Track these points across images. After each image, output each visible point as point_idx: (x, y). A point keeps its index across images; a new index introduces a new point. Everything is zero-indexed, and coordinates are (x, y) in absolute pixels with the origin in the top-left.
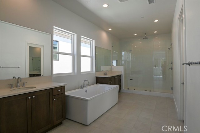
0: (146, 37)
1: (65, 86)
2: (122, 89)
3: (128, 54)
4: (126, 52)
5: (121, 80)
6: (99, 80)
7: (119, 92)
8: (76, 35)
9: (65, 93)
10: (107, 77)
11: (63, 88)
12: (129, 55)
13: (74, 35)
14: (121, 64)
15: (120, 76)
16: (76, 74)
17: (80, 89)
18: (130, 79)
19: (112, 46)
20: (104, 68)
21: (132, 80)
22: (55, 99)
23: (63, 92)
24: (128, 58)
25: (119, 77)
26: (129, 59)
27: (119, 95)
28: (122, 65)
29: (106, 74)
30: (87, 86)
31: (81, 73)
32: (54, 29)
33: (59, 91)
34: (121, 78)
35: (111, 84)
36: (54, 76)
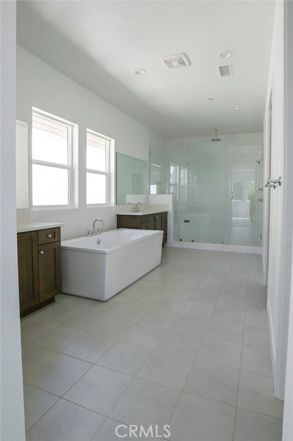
0: (218, 137)
1: (59, 228)
2: (168, 241)
3: (182, 171)
4: (178, 167)
5: (166, 222)
6: (124, 222)
7: (163, 245)
8: (76, 127)
9: (59, 241)
10: (140, 214)
11: (56, 230)
12: (184, 173)
13: (72, 126)
14: (167, 191)
15: (166, 213)
16: (77, 207)
17: (86, 238)
18: (185, 221)
19: (150, 154)
20: (132, 199)
21: (188, 221)
22: (42, 252)
23: (56, 239)
24: (181, 180)
25: (164, 215)
26: (185, 182)
27: (163, 251)
28: (169, 193)
29: (136, 209)
30: (99, 232)
31: (88, 207)
32: (33, 113)
33: (50, 236)
34: (166, 218)
35: (147, 228)
36: (34, 210)
